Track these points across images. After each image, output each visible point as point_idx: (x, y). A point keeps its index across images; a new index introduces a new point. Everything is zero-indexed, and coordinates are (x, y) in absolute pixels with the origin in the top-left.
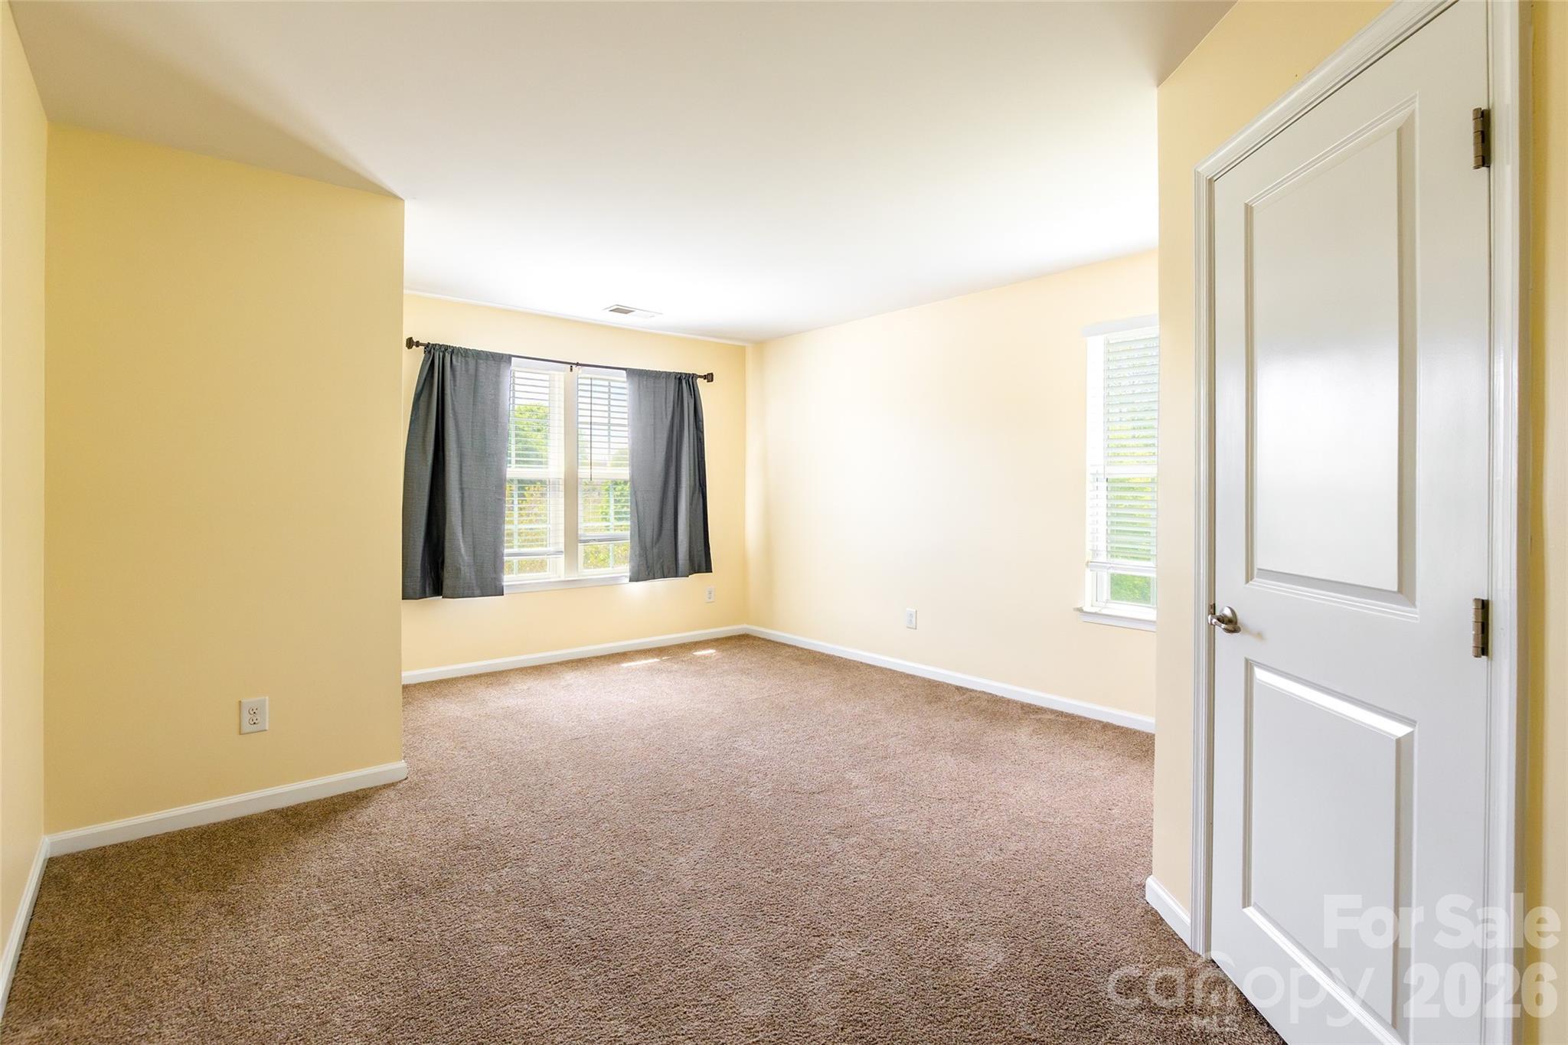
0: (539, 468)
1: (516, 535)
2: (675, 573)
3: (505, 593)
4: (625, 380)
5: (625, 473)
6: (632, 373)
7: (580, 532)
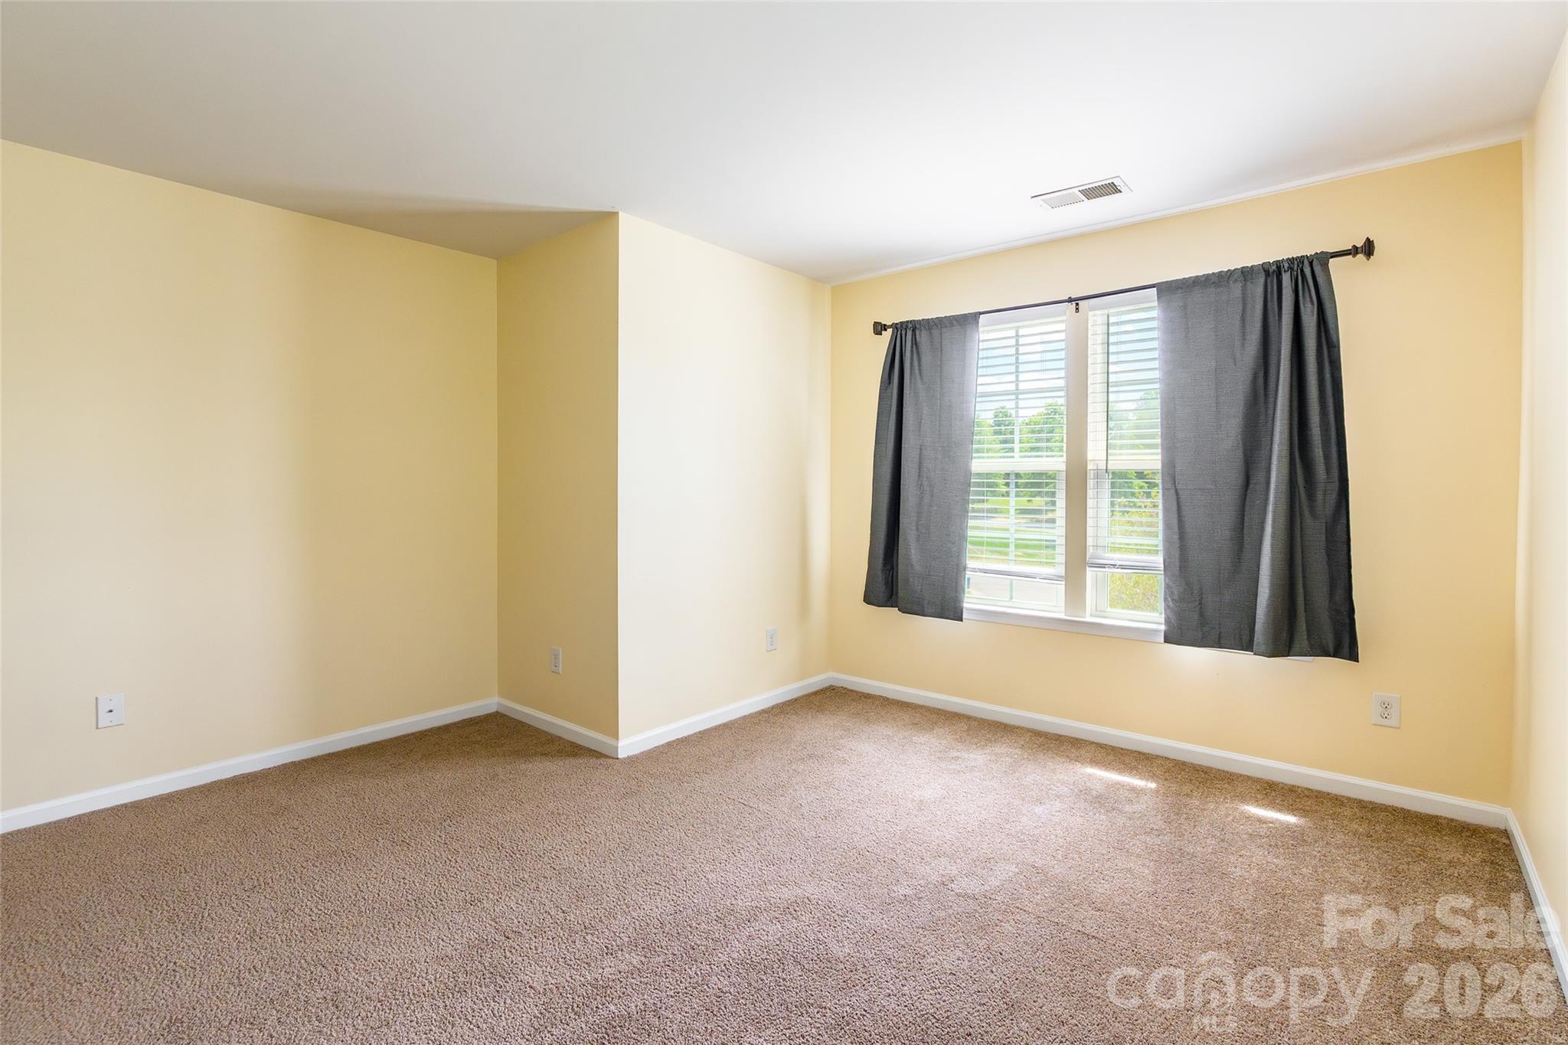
0: (1039, 456)
1: (1012, 547)
2: (1246, 644)
3: (964, 617)
4: (1156, 304)
5: (1152, 460)
6: (1166, 289)
7: (1090, 551)
